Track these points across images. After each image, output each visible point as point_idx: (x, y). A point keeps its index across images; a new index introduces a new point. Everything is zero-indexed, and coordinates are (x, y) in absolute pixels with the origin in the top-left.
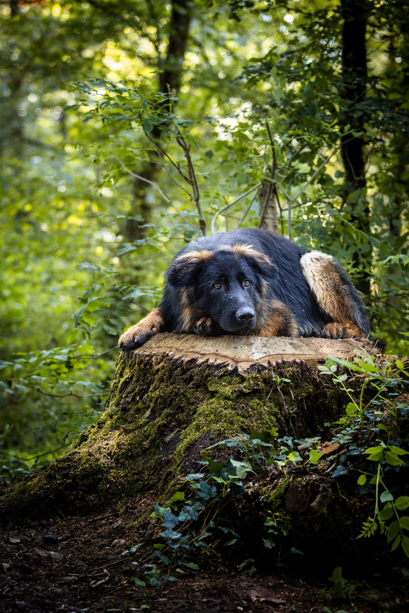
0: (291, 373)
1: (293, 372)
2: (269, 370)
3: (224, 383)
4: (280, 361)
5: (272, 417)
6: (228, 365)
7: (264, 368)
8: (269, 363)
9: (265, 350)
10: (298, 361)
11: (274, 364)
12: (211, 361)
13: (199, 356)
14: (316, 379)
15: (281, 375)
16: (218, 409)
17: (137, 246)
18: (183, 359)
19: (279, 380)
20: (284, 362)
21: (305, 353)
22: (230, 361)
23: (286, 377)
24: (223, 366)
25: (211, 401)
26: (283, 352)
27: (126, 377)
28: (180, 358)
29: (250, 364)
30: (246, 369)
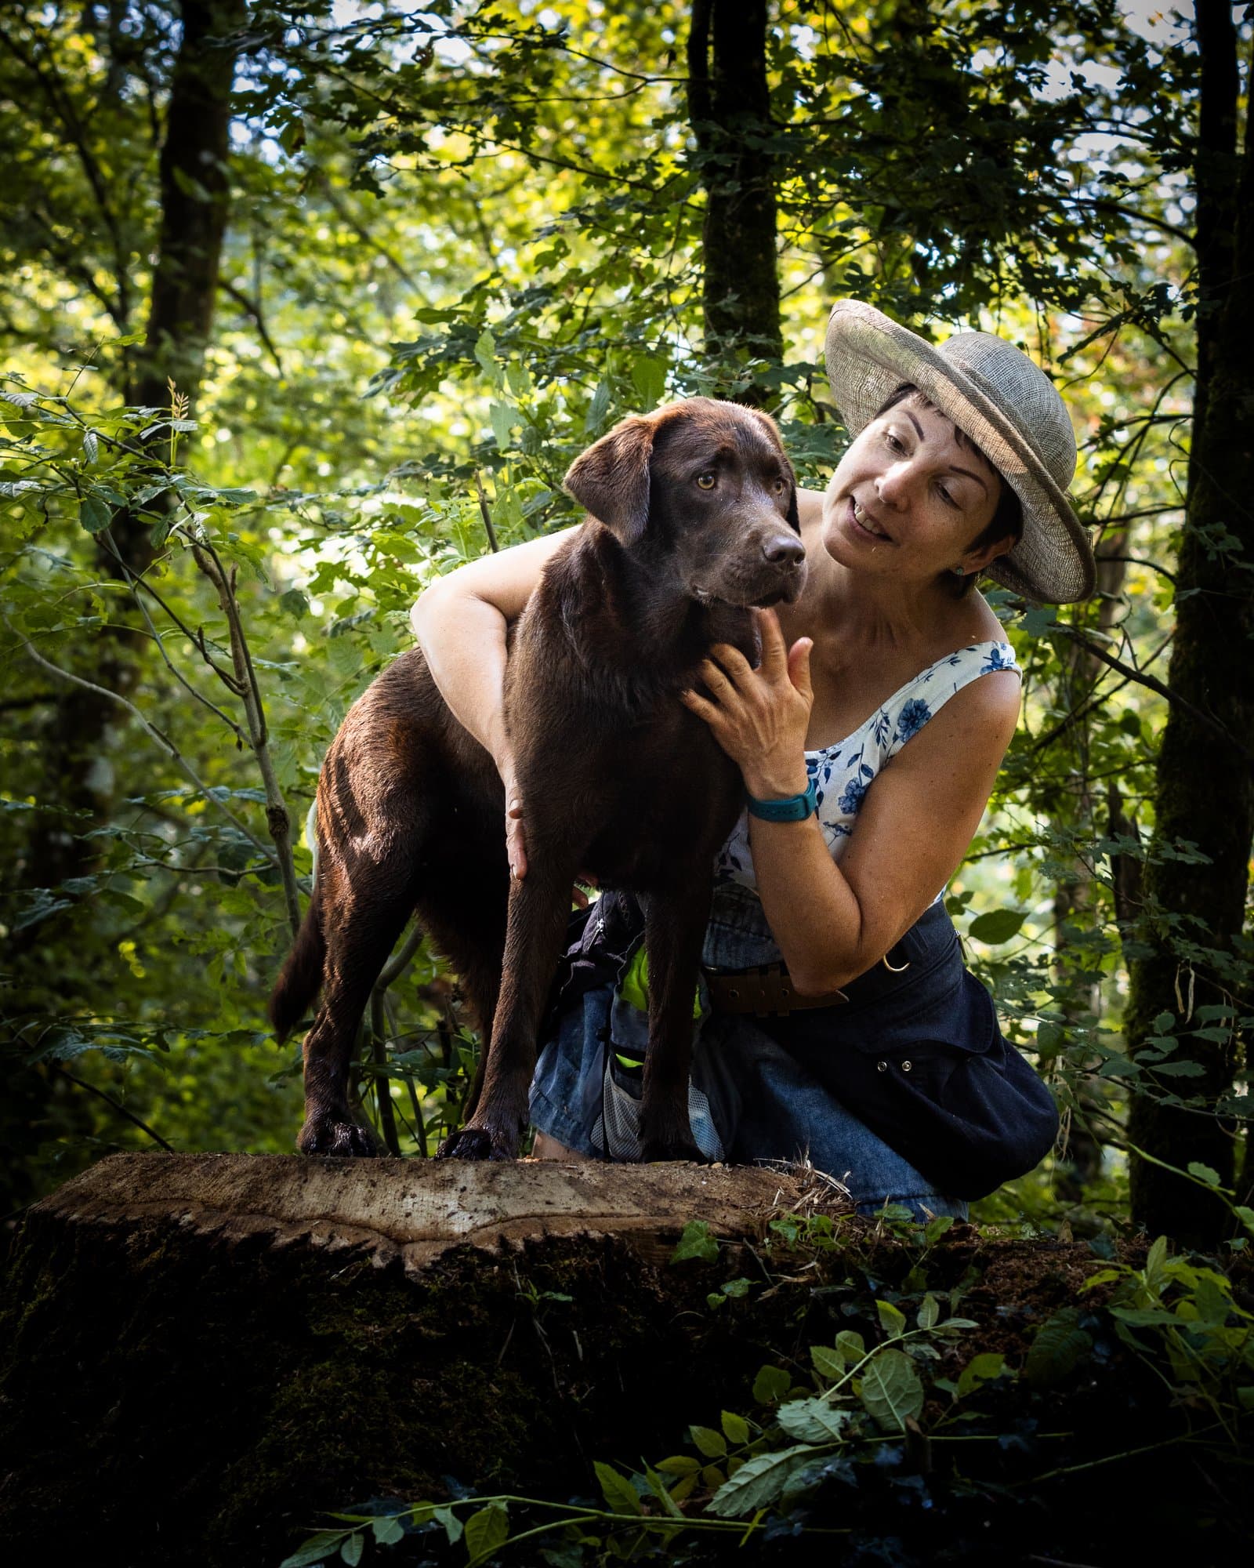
0: (575, 1276)
1: (581, 1272)
2: (504, 1266)
3: (359, 1311)
4: (536, 1236)
5: (515, 1416)
6: (372, 1251)
7: (486, 1258)
8: (503, 1242)
9: (490, 1202)
10: (594, 1234)
11: (520, 1245)
12: (317, 1240)
13: (278, 1225)
14: (656, 1293)
15: (544, 1282)
16: (341, 1391)
18: (227, 1234)
19: (534, 1295)
20: (550, 1240)
21: (618, 1210)
22: (377, 1240)
23: (558, 1289)
24: (357, 1254)
25: (317, 1368)
26: (548, 1210)
27: (41, 1297)
28: (214, 1233)
29: (442, 1247)
30: (428, 1265)
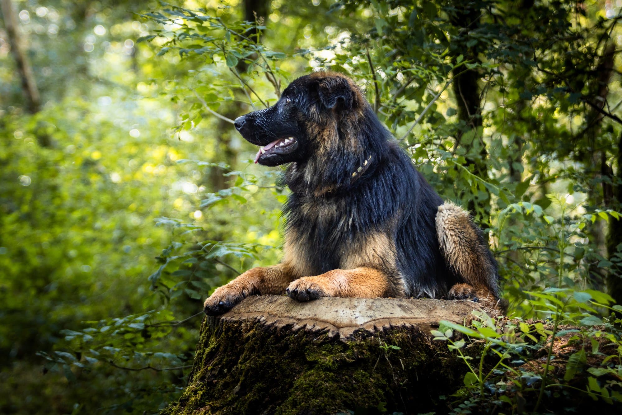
0: (401, 340)
1: (403, 339)
2: (375, 336)
3: (324, 352)
4: (387, 326)
5: (379, 389)
6: (328, 331)
7: (370, 334)
8: (375, 328)
9: (370, 313)
10: (408, 325)
11: (381, 329)
12: (309, 327)
13: (295, 321)
14: (429, 346)
15: (389, 342)
16: (317, 381)
17: (222, 197)
18: (277, 325)
19: (387, 347)
20: (392, 327)
21: (416, 316)
22: (330, 327)
23: (395, 344)
24: (323, 332)
25: (309, 372)
26: (391, 316)
27: (212, 346)
28: (273, 324)
29: (354, 329)
30: (349, 336)
